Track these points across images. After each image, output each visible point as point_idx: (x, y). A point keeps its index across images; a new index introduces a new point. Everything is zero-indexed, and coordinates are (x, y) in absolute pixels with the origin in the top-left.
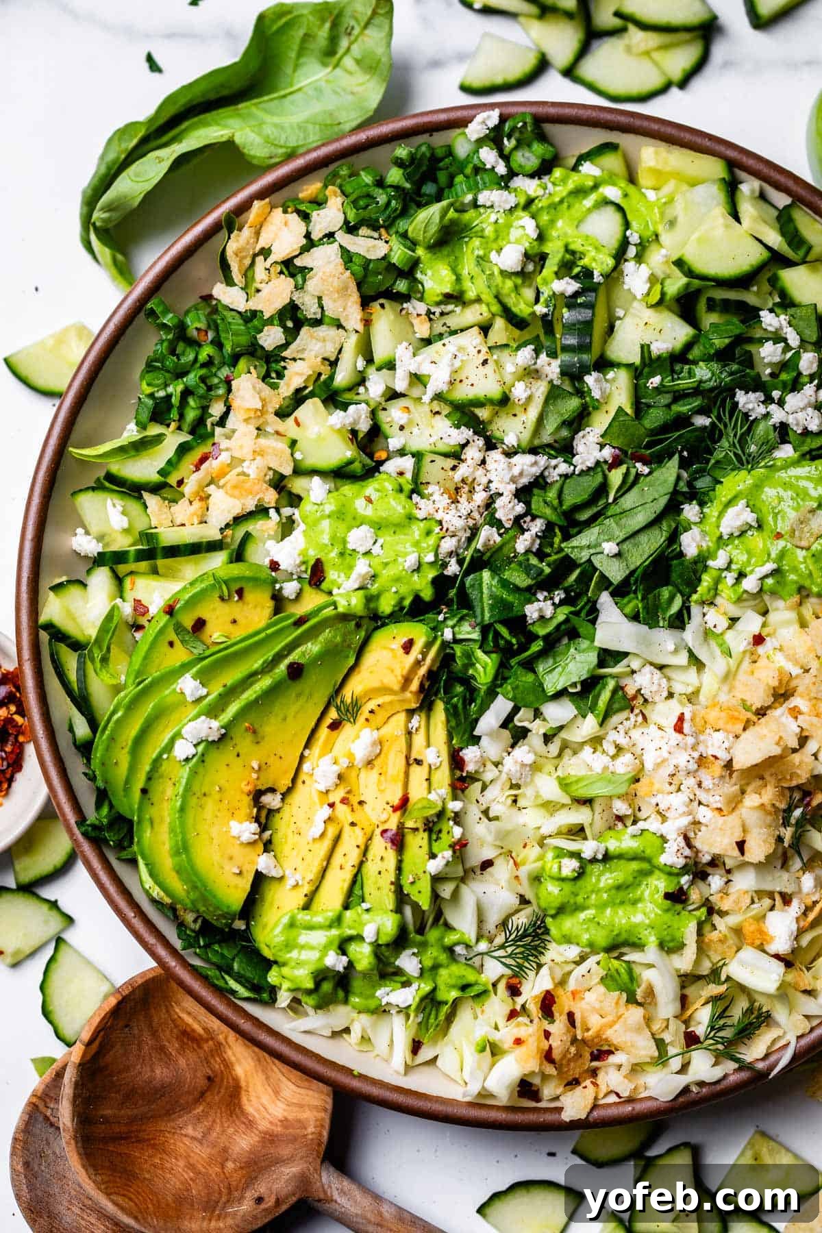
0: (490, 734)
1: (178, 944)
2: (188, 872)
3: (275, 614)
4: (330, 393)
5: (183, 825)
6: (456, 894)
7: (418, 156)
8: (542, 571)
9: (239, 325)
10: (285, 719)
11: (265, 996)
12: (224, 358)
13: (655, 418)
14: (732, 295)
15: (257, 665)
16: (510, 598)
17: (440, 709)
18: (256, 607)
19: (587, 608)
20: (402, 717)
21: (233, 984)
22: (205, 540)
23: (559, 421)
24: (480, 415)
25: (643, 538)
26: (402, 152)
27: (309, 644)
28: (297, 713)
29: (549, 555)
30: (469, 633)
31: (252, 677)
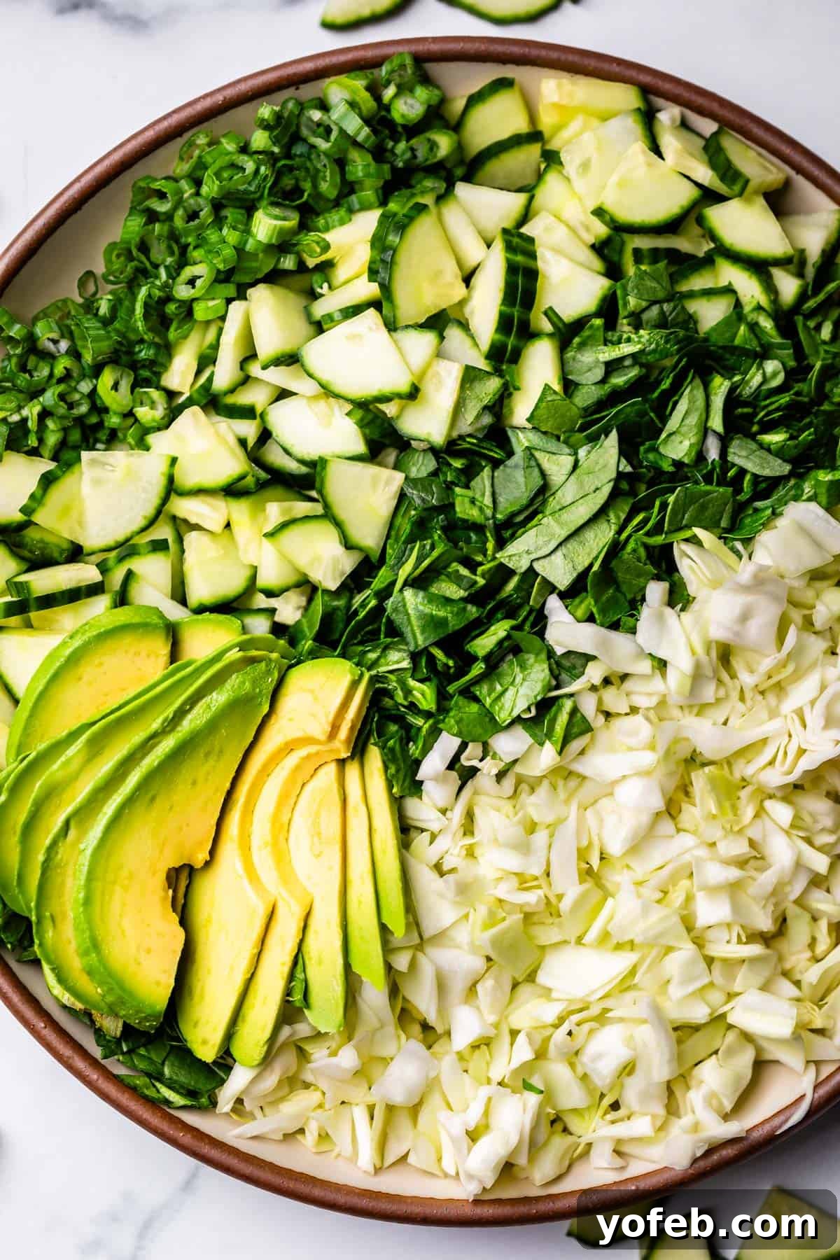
0: (436, 779)
1: (97, 1052)
2: (102, 972)
3: (172, 662)
4: (210, 398)
5: (89, 921)
6: (413, 964)
7: (286, 115)
8: (476, 582)
9: (98, 329)
10: (194, 783)
11: (204, 1100)
12: (84, 369)
13: (587, 395)
14: (662, 243)
15: (156, 725)
16: (442, 614)
17: (374, 756)
18: (148, 656)
19: (532, 618)
20: (332, 769)
21: (166, 1093)
22: (83, 584)
23: (479, 406)
24: (387, 412)
25: (589, 535)
26: (265, 111)
27: (214, 694)
28: (208, 773)
29: (481, 564)
30: (398, 662)
31: (154, 737)
